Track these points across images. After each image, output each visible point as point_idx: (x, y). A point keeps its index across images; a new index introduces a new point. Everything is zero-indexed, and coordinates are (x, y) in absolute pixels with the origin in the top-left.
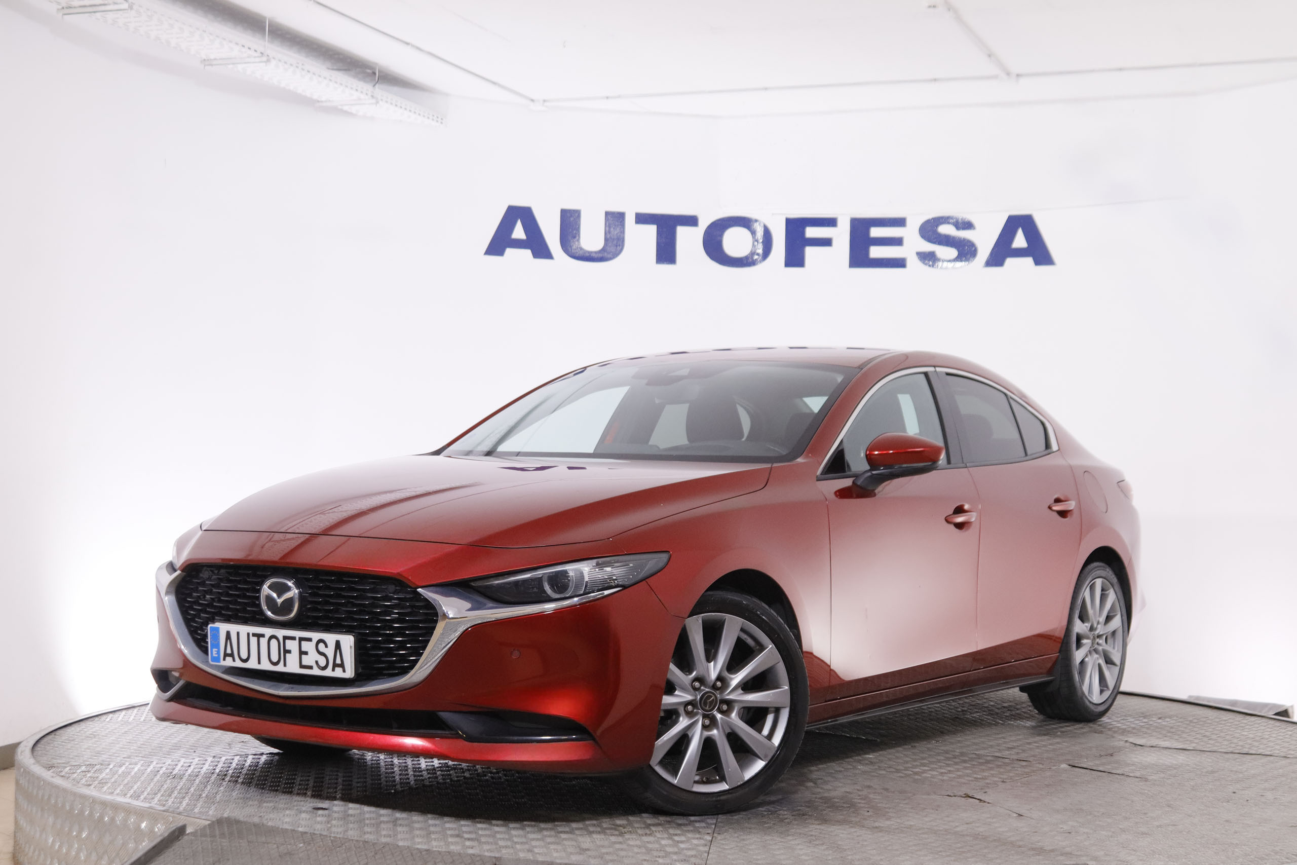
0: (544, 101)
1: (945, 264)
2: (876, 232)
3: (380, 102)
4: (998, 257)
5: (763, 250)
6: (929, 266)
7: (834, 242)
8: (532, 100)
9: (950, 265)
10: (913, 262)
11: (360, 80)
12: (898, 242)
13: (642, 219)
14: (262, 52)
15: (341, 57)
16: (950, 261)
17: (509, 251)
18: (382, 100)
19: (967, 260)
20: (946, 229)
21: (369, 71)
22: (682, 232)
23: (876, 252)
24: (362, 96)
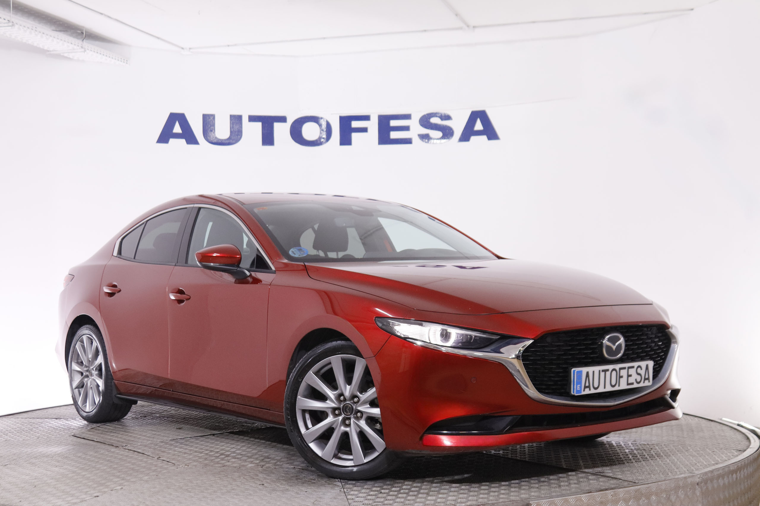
0: (190, 49)
1: (435, 141)
2: (393, 123)
3: (87, 51)
4: (466, 136)
5: (326, 136)
6: (426, 142)
7: (369, 130)
8: (183, 48)
9: (438, 141)
10: (416, 140)
11: (74, 37)
12: (406, 128)
13: (252, 119)
14: (9, 20)
15: (61, 23)
16: (438, 139)
17: (171, 140)
18: (88, 49)
19: (448, 138)
20: (435, 120)
21: (79, 32)
22: (277, 126)
23: (394, 135)
24: (75, 47)
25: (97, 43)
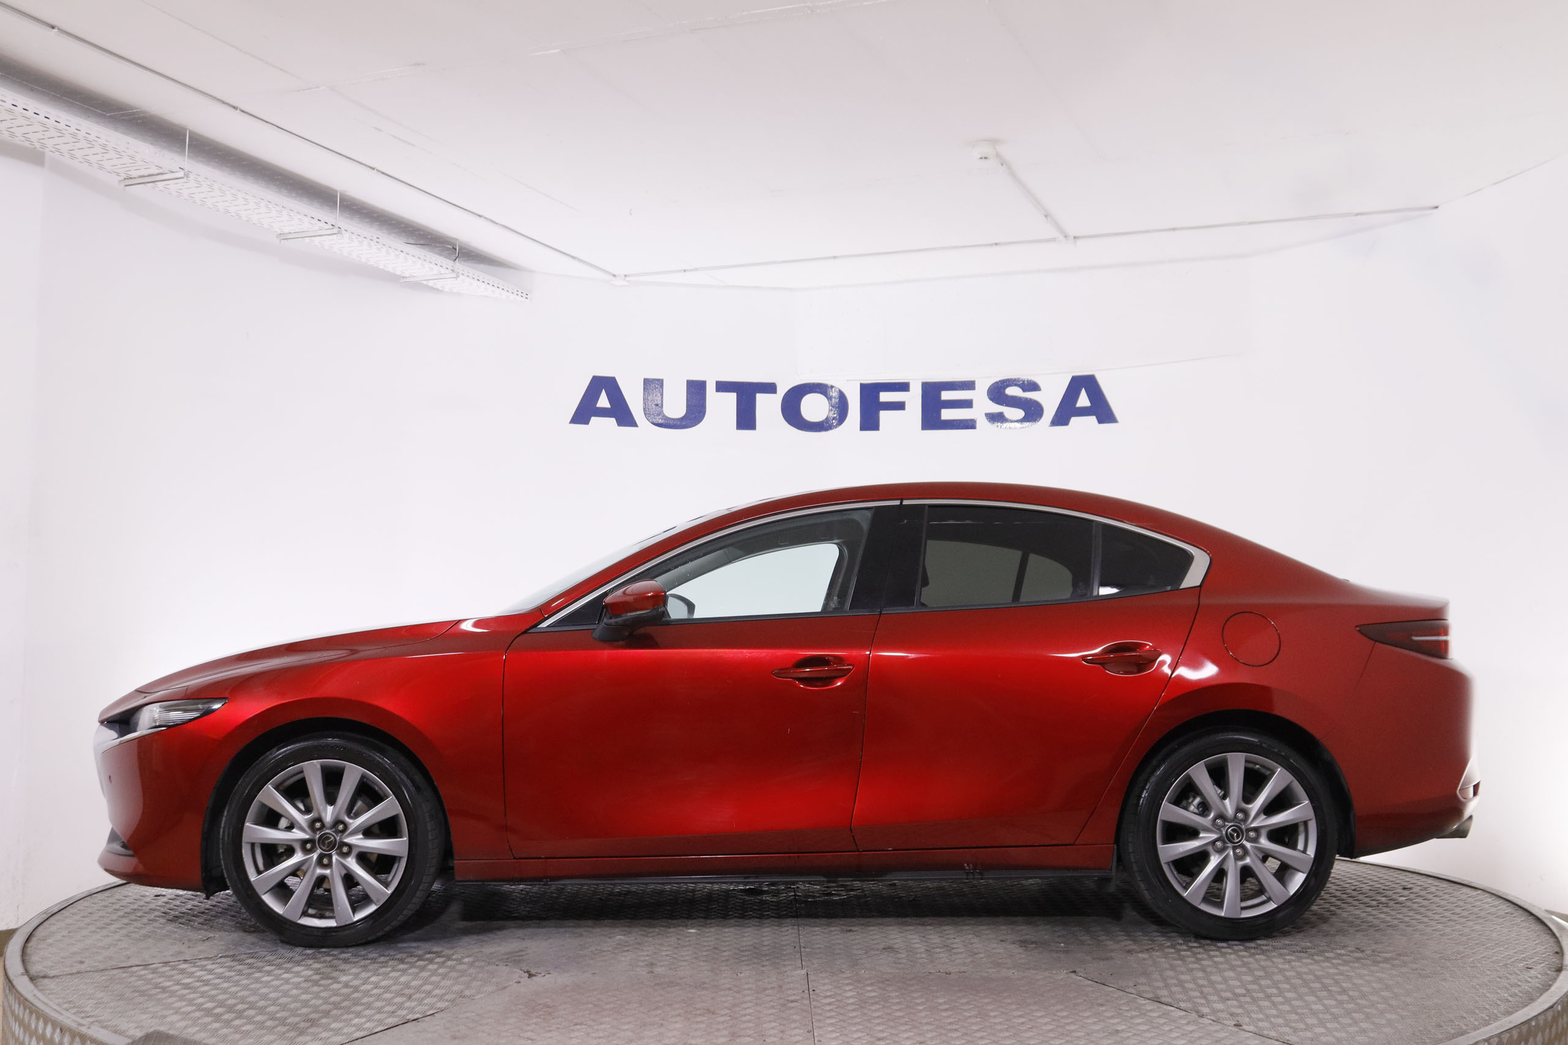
0: (626, 276)
2: (946, 395)
3: (461, 276)
8: (614, 276)
10: (982, 422)
11: (440, 255)
12: (967, 404)
13: (722, 387)
14: (334, 223)
15: (422, 233)
16: (1017, 421)
18: (462, 274)
20: (1013, 391)
21: (449, 246)
23: (947, 414)
24: (443, 271)
25: (482, 266)
